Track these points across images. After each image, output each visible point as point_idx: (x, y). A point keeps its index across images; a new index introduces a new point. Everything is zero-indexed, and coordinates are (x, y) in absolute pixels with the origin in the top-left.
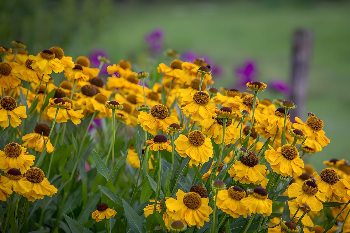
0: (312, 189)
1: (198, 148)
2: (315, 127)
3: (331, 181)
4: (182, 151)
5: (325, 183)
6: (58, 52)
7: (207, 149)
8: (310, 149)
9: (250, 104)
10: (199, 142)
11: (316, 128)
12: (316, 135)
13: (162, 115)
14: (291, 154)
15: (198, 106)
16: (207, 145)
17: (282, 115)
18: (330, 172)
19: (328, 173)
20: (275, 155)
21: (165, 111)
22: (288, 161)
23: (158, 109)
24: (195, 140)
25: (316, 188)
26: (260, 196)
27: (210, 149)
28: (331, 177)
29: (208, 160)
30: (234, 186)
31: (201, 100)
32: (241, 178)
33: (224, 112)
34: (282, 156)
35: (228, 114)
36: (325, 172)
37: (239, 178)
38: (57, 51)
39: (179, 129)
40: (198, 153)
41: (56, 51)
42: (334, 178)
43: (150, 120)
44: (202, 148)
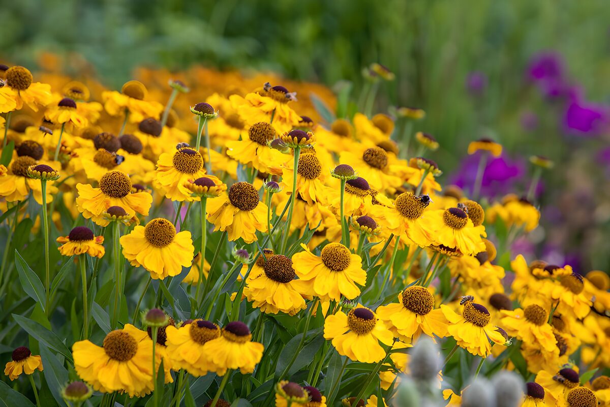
0: (362, 323)
1: (161, 252)
2: (407, 211)
3: (418, 309)
4: (132, 255)
5: (408, 312)
6: (20, 76)
7: (180, 251)
8: (448, 249)
9: (303, 169)
10: (161, 240)
11: (409, 213)
12: (407, 226)
13: (117, 190)
14: (335, 261)
15: (179, 173)
16: (182, 245)
17: (353, 191)
18: (418, 292)
19: (413, 293)
20: (311, 262)
21: (123, 184)
22: (333, 273)
23: (110, 180)
24: (153, 235)
25: (370, 322)
26: (233, 337)
27: (188, 251)
28: (417, 301)
29: (179, 271)
30: (201, 320)
31: (184, 164)
32: (262, 303)
33: (197, 186)
34: (323, 265)
35: (204, 190)
36: (408, 293)
37: (258, 304)
38: (18, 74)
39: (120, 217)
40: (161, 260)
41: (16, 74)
42: (423, 303)
43: (97, 199)
44: (169, 251)
